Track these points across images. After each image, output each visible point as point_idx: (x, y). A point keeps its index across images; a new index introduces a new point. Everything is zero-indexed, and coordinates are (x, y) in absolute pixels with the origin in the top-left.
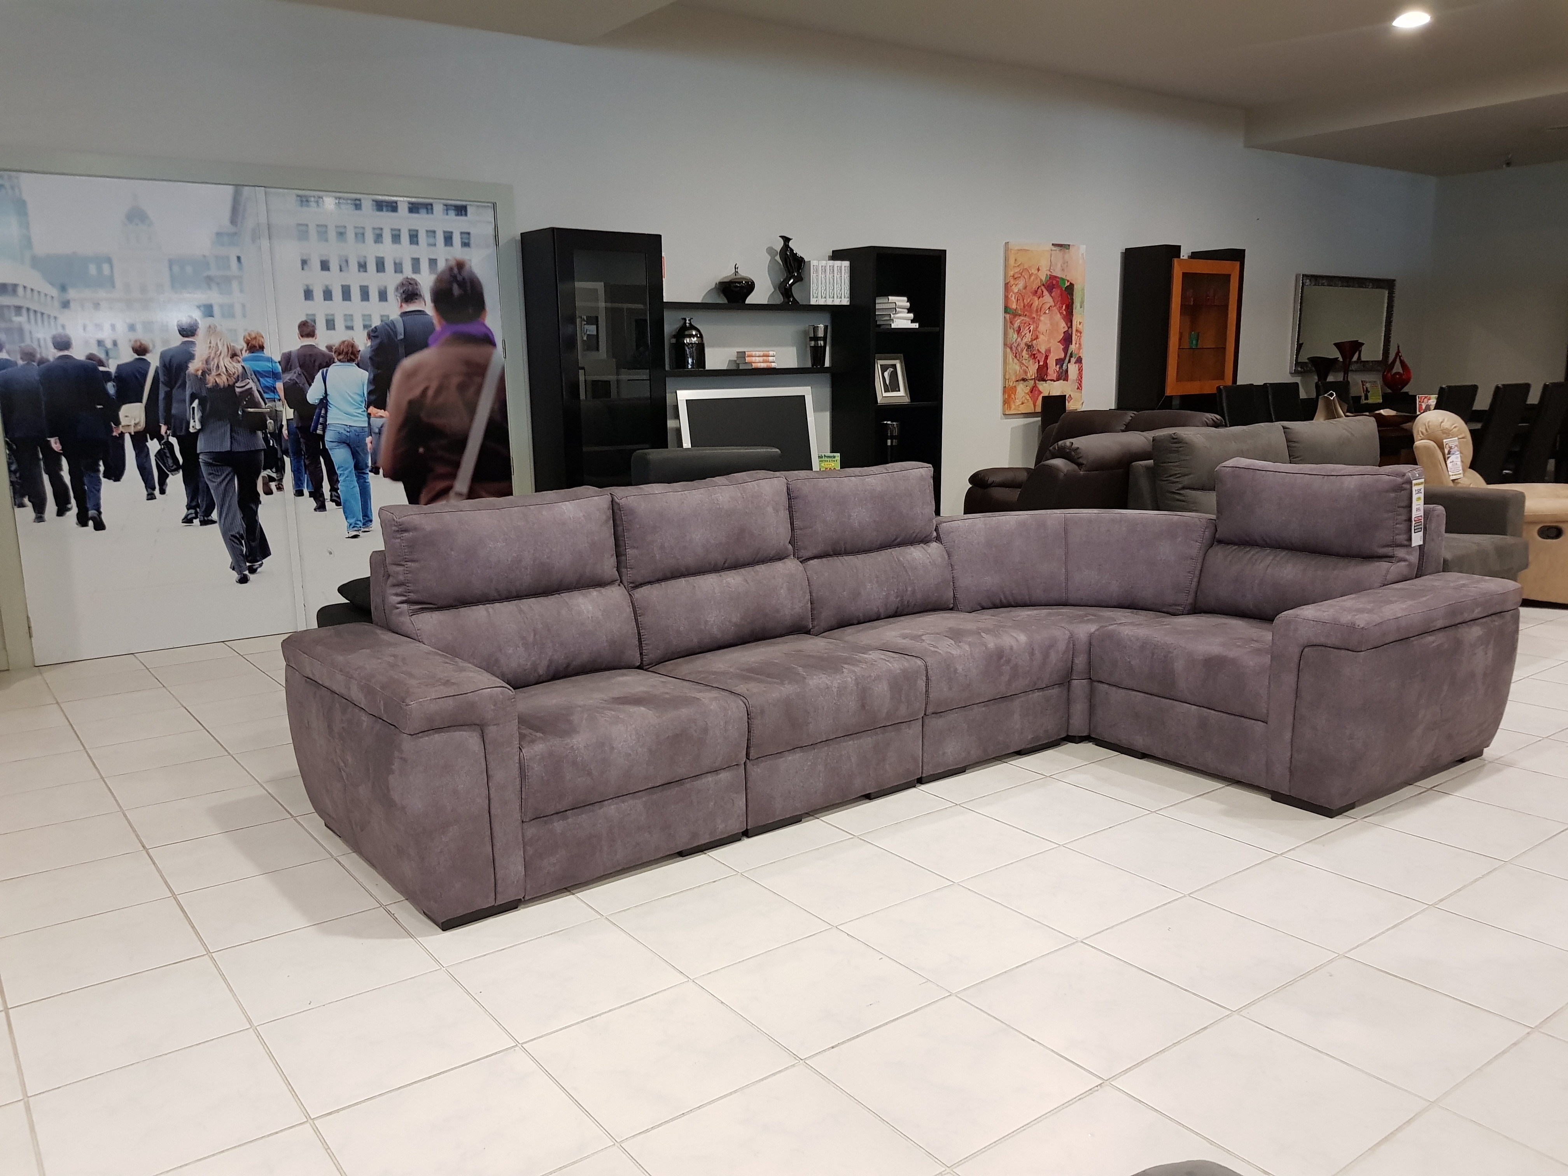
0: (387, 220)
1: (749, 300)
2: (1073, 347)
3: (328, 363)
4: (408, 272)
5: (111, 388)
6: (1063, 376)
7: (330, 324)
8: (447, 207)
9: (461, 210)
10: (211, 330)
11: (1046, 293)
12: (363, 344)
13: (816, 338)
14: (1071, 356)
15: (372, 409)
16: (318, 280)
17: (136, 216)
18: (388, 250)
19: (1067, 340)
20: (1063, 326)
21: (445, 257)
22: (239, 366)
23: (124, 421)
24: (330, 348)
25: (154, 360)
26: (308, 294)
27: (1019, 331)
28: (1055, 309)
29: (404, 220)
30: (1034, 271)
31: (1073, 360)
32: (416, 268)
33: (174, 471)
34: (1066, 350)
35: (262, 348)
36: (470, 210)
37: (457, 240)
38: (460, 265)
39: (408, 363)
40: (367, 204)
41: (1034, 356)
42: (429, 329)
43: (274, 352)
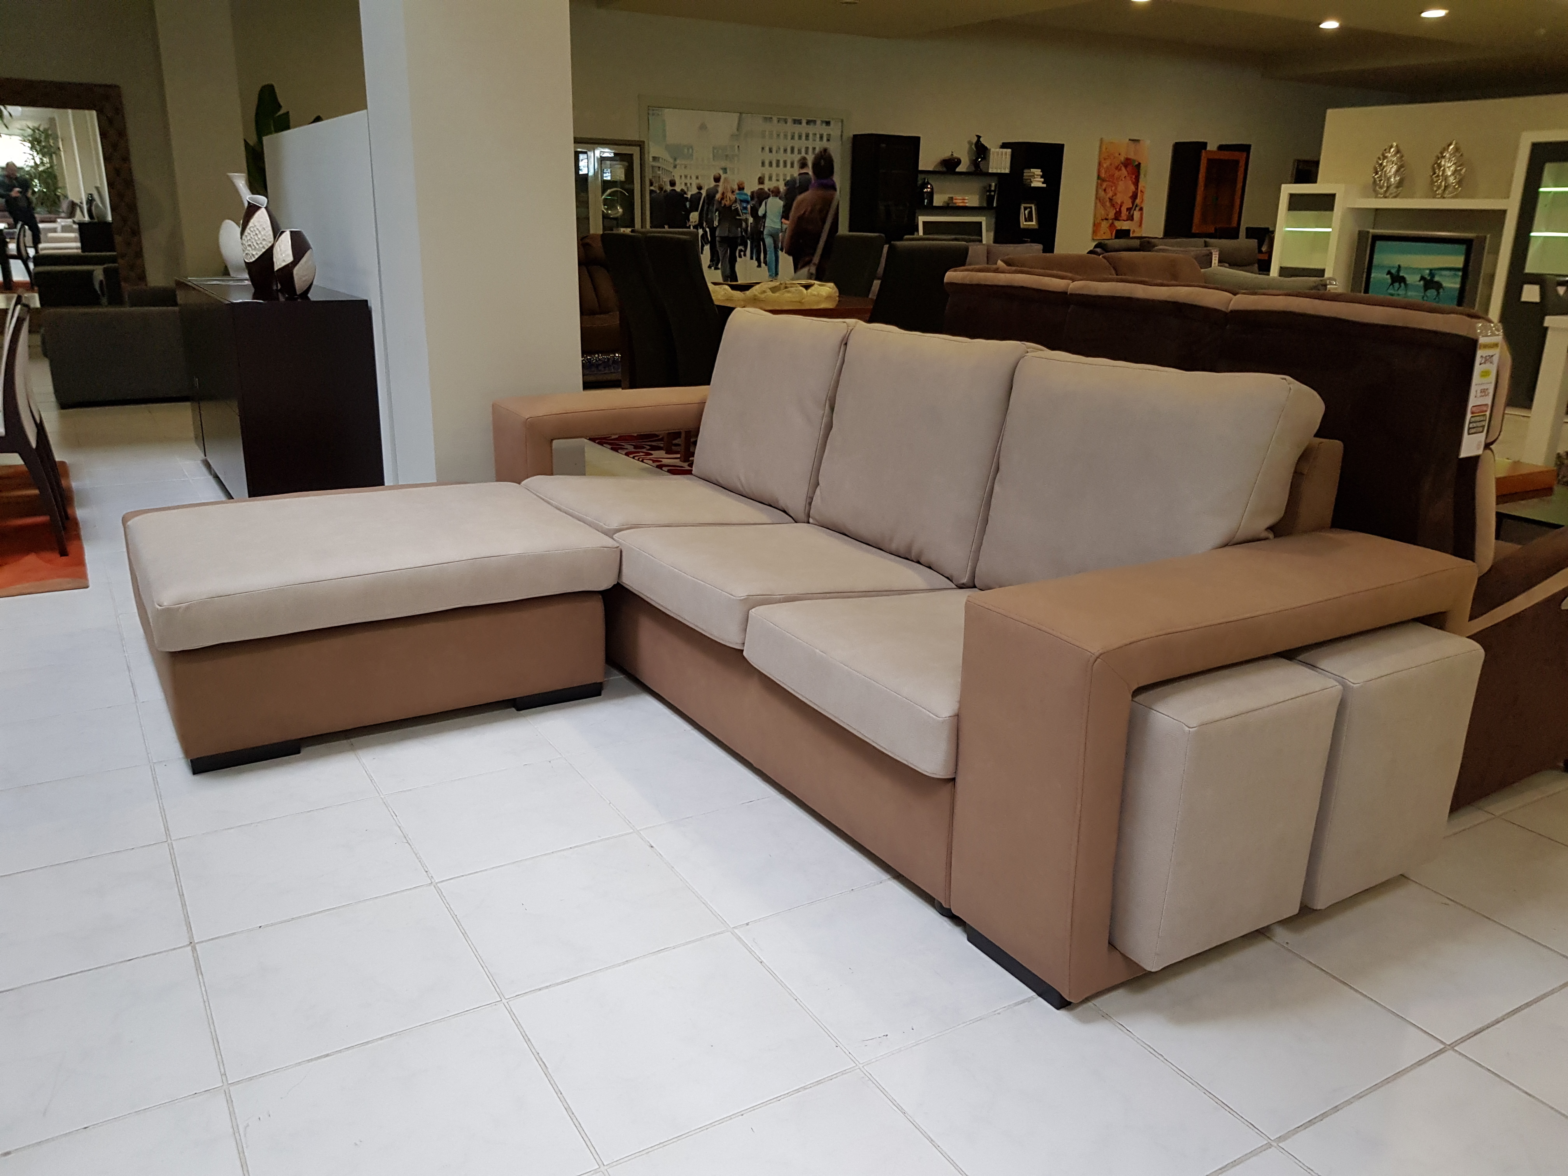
0: (797, 129)
1: (958, 170)
2: (1138, 201)
3: (768, 197)
4: (803, 154)
5: (688, 204)
6: (1131, 218)
7: (770, 179)
8: (822, 122)
9: (828, 123)
10: (725, 179)
11: (1123, 168)
12: (782, 188)
13: (990, 191)
14: (1136, 206)
15: (783, 220)
16: (768, 157)
17: (703, 127)
18: (797, 144)
19: (1134, 197)
20: (1133, 188)
21: (819, 146)
22: (734, 197)
23: (691, 220)
24: (769, 190)
25: (704, 192)
26: (763, 164)
27: (1105, 190)
28: (1128, 178)
29: (803, 128)
30: (1117, 155)
31: (1137, 209)
32: (807, 153)
33: (706, 244)
34: (1133, 203)
35: (743, 189)
36: (832, 123)
37: (825, 139)
38: (825, 150)
39: (800, 197)
40: (790, 121)
41: (1113, 206)
42: (809, 180)
43: (748, 191)
